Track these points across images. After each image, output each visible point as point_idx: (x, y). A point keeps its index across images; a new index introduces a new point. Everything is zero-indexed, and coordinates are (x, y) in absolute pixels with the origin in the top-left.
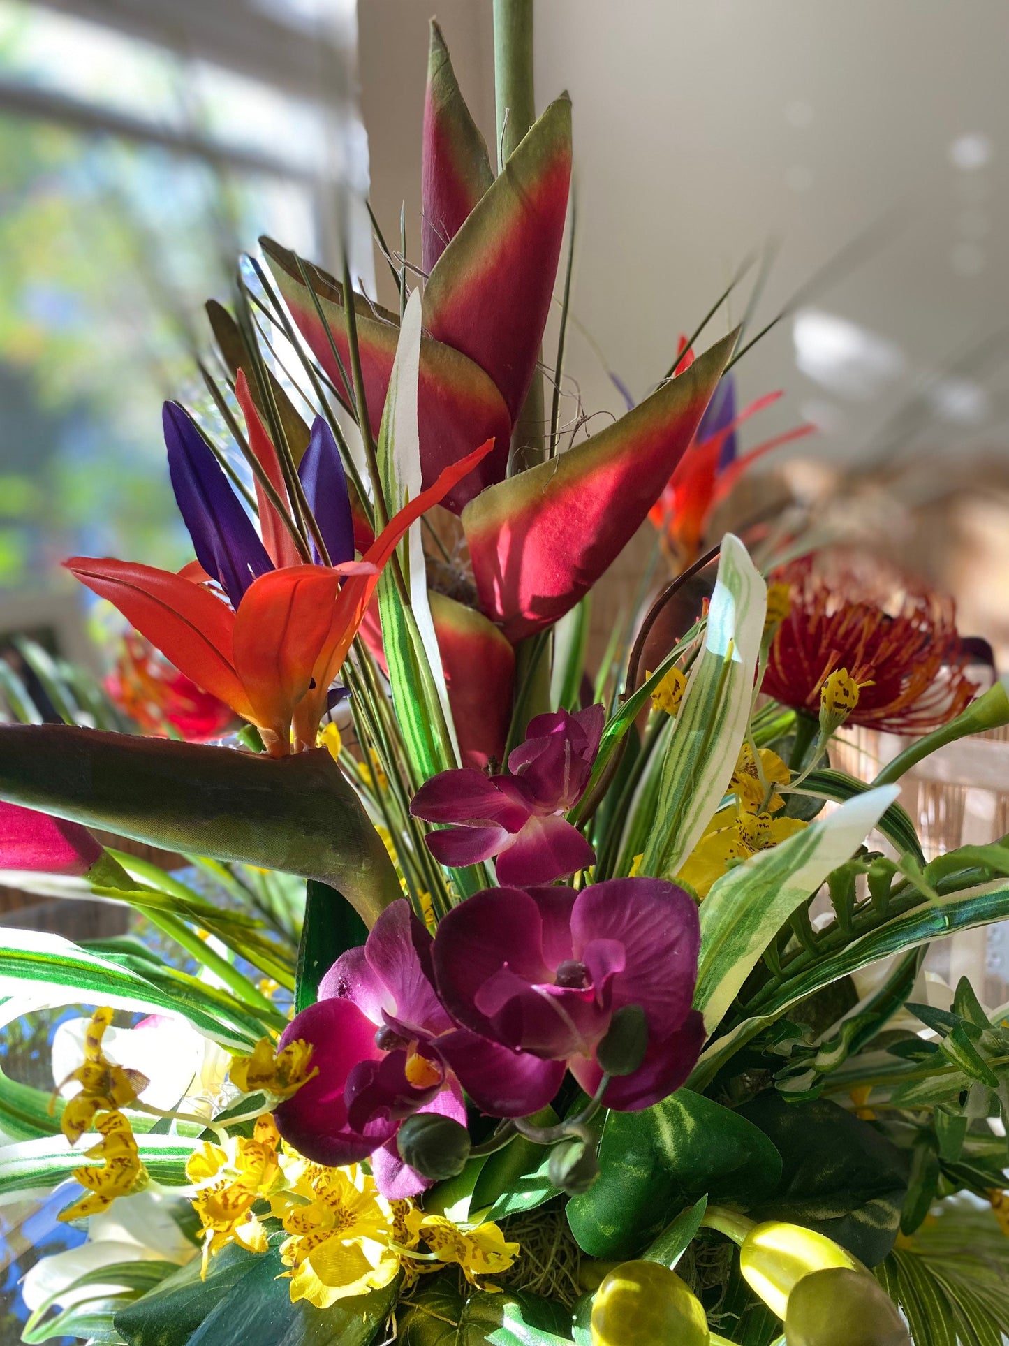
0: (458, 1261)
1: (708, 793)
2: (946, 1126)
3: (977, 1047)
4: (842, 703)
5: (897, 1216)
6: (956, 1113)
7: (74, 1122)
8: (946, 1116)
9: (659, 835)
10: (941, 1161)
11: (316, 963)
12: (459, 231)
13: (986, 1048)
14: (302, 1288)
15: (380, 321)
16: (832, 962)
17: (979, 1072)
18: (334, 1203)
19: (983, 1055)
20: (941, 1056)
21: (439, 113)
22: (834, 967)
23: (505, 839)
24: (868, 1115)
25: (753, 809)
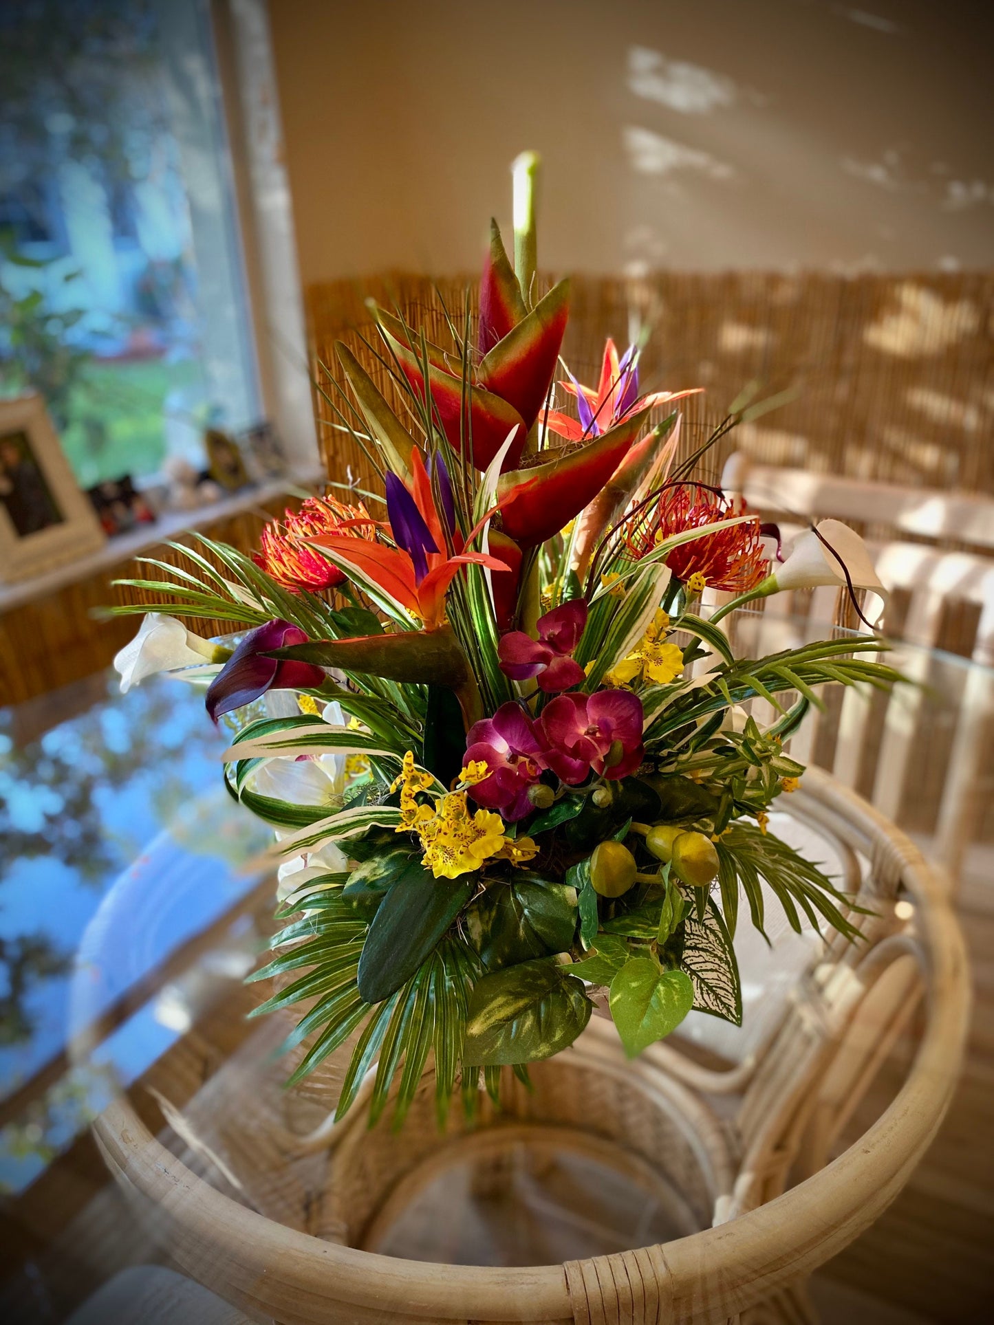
0: (508, 858)
1: (632, 637)
2: (737, 785)
3: (753, 749)
4: (697, 589)
5: (713, 825)
6: (742, 779)
7: (407, 794)
8: (737, 780)
9: (605, 654)
10: (734, 800)
11: (432, 723)
12: (506, 337)
13: (757, 749)
14: (440, 871)
15: (455, 376)
16: (688, 714)
17: (754, 761)
18: (474, 828)
19: (756, 752)
20: (737, 754)
21: (493, 265)
22: (688, 716)
23: (541, 667)
24: (700, 782)
25: (651, 640)
